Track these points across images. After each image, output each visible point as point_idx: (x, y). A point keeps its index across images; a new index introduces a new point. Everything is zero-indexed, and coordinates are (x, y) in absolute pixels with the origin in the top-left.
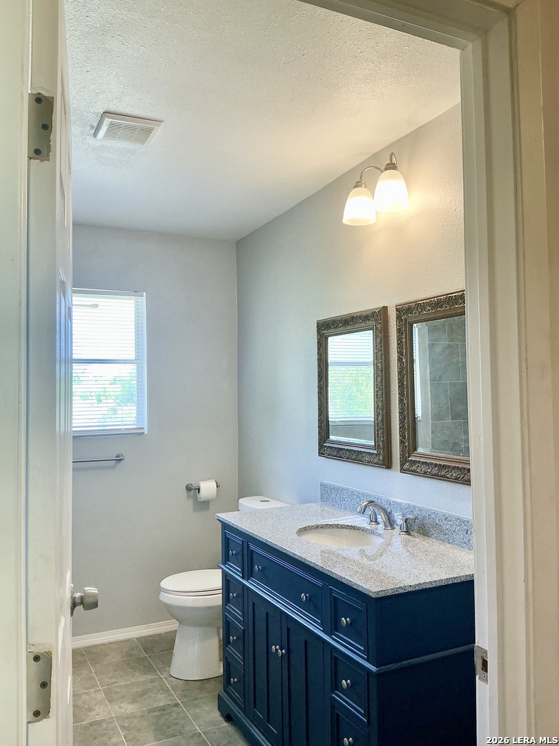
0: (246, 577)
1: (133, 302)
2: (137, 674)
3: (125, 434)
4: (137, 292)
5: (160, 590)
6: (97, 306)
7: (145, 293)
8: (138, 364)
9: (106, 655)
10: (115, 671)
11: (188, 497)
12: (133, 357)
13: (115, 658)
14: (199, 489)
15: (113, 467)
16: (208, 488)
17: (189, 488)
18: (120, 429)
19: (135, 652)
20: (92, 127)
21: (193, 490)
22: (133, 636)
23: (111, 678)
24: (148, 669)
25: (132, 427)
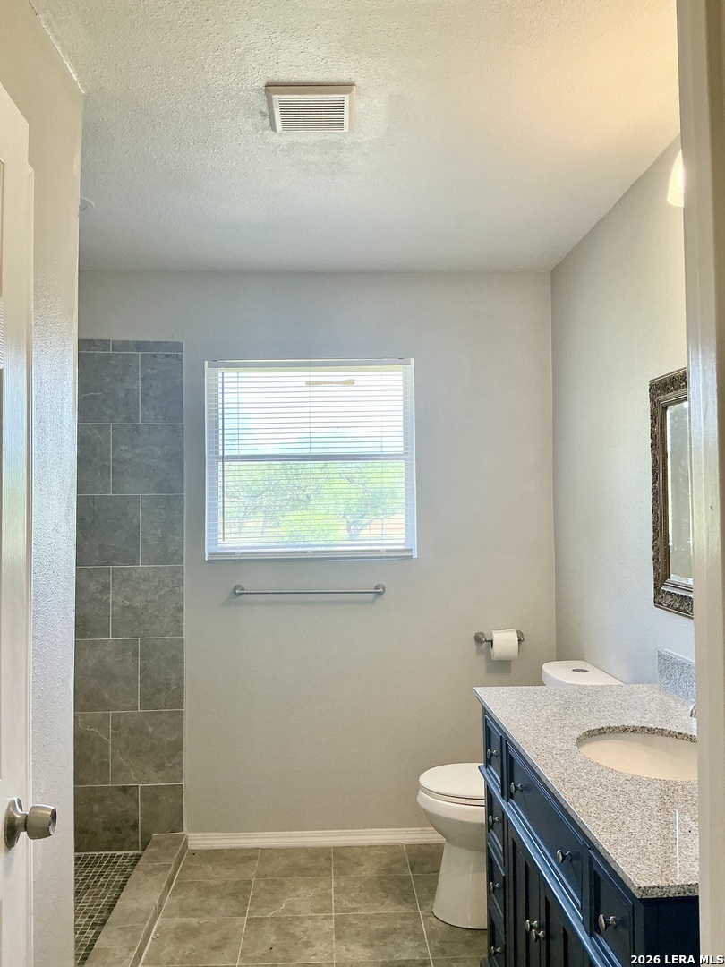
0: (505, 797)
1: (401, 373)
2: (388, 901)
3: (386, 557)
4: (401, 359)
5: (418, 787)
6: (351, 382)
7: (412, 360)
8: (406, 459)
9: (358, 864)
10: (361, 890)
11: (479, 652)
12: (401, 450)
13: (368, 870)
14: (492, 642)
15: (372, 602)
16: (505, 641)
17: (479, 639)
18: (379, 550)
19: (398, 866)
20: (265, 116)
21: (483, 641)
22: (403, 841)
23: (352, 900)
24: (406, 897)
25: (401, 547)
